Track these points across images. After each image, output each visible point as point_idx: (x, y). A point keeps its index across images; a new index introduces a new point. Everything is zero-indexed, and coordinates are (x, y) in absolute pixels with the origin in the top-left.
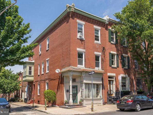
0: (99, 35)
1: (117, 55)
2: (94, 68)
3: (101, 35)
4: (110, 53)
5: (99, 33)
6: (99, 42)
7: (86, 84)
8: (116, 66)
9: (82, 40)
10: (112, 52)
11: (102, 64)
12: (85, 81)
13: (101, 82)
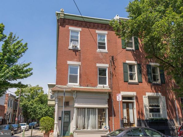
0: (106, 42)
1: (139, 65)
2: (96, 86)
3: (108, 41)
4: (125, 64)
5: (106, 38)
6: (106, 50)
7: (78, 108)
8: (136, 81)
9: (75, 50)
10: (127, 62)
11: (110, 79)
12: (76, 105)
13: (106, 106)
